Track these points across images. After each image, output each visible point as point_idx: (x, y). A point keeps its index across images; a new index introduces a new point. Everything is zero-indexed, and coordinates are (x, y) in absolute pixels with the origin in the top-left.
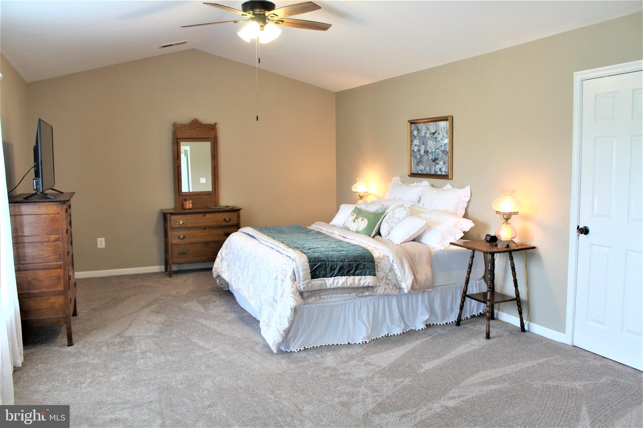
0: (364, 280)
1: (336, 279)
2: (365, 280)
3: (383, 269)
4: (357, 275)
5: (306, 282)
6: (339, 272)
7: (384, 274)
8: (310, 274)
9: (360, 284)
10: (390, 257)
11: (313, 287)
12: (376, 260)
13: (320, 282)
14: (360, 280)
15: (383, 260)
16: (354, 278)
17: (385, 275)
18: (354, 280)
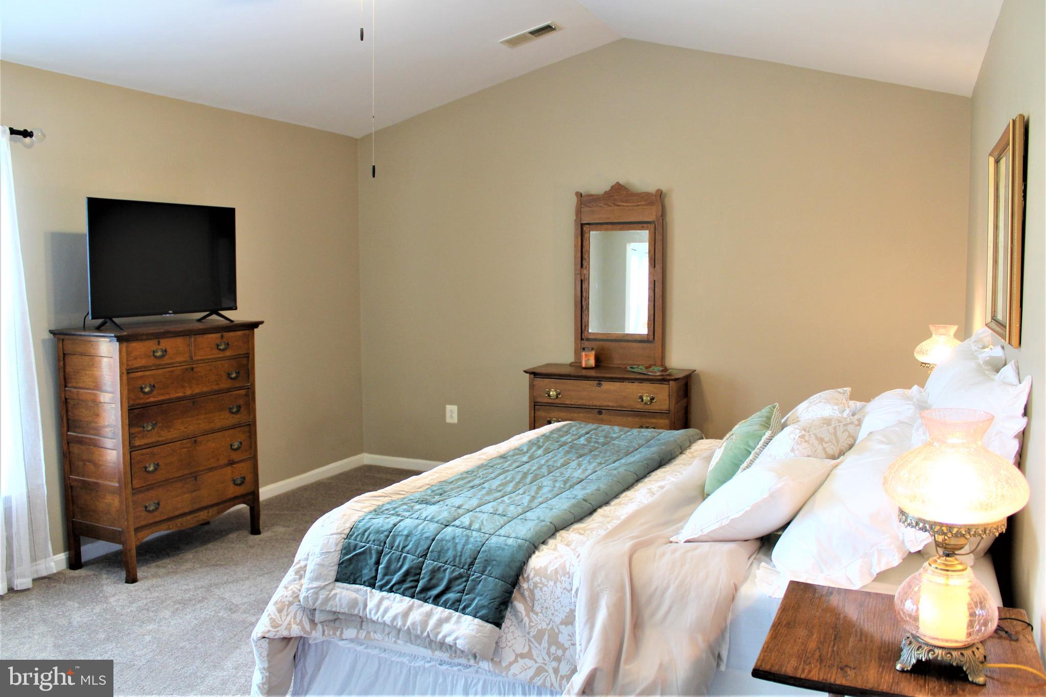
0: (454, 624)
1: (388, 598)
2: (455, 627)
3: (547, 608)
4: (445, 605)
5: (315, 586)
6: (401, 581)
7: (548, 625)
8: (336, 568)
9: (438, 633)
10: (574, 577)
11: (331, 603)
12: (532, 575)
13: (354, 595)
14: (441, 622)
15: (551, 583)
16: (432, 610)
17: (549, 627)
18: (429, 615)
